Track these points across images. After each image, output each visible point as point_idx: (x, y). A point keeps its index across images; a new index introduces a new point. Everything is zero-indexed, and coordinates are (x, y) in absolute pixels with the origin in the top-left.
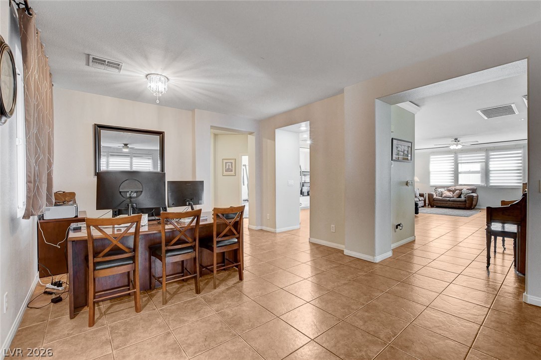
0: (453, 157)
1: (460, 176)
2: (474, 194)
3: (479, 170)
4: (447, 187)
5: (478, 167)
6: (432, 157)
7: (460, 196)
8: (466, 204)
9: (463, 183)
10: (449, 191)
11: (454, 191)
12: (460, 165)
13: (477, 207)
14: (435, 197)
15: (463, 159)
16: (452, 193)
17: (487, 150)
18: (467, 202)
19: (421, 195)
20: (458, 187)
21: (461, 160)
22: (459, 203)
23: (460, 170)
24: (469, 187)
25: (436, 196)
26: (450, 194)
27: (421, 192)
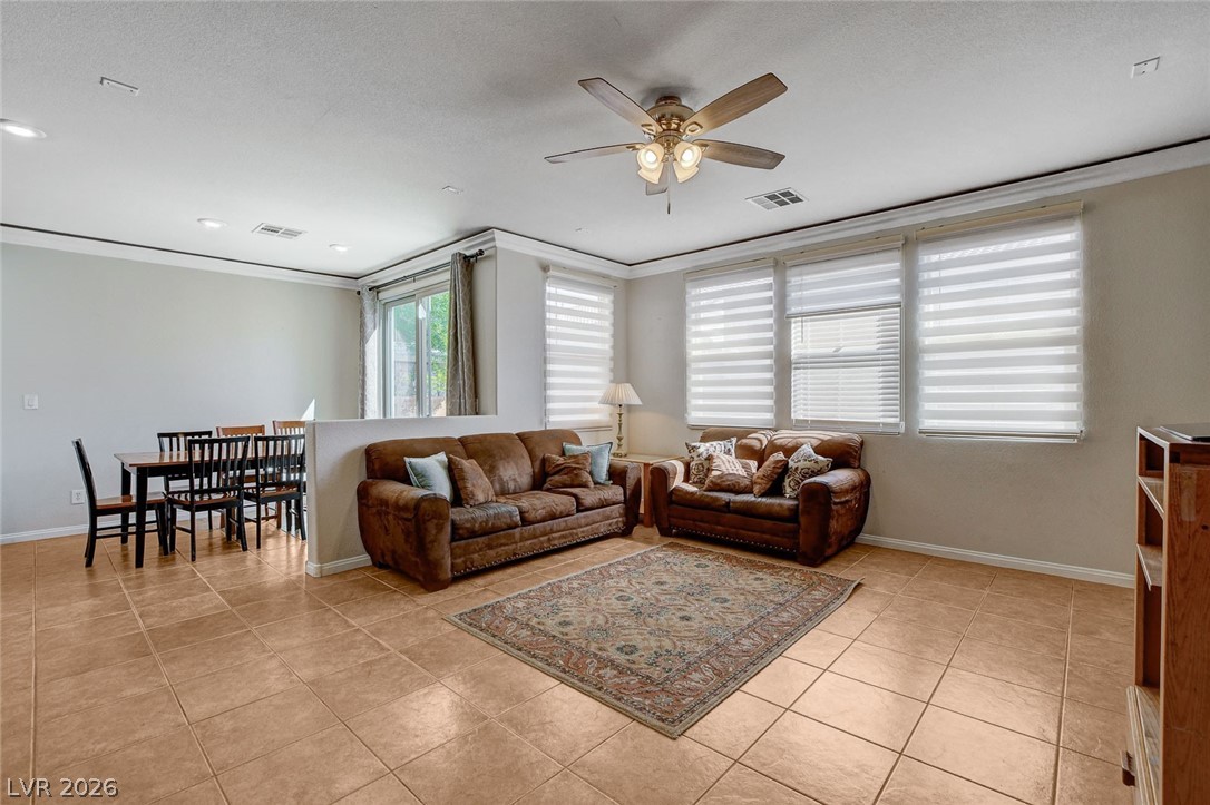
0: (769, 287)
1: (798, 377)
2: (839, 478)
3: (873, 348)
4: (742, 433)
5: (867, 333)
6: (694, 292)
7: (775, 489)
8: (795, 533)
9: (810, 416)
10: (746, 452)
11: (760, 456)
12: (795, 327)
13: (864, 537)
14: (678, 482)
15: (806, 293)
16: (753, 464)
17: (910, 243)
18: (803, 520)
19: (617, 475)
20: (785, 436)
21: (801, 301)
22: (768, 523)
23: (796, 350)
24: (827, 435)
25: (687, 479)
26: (742, 472)
27: (621, 463)
